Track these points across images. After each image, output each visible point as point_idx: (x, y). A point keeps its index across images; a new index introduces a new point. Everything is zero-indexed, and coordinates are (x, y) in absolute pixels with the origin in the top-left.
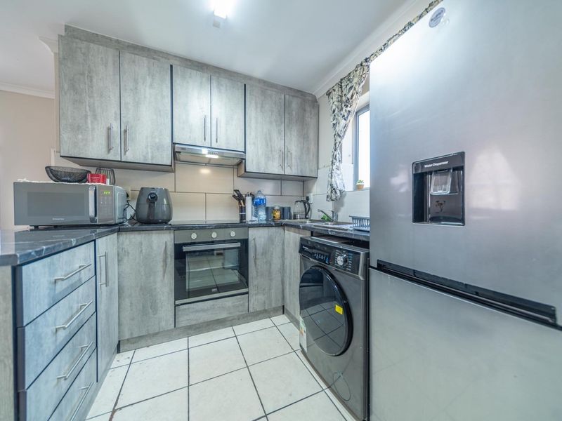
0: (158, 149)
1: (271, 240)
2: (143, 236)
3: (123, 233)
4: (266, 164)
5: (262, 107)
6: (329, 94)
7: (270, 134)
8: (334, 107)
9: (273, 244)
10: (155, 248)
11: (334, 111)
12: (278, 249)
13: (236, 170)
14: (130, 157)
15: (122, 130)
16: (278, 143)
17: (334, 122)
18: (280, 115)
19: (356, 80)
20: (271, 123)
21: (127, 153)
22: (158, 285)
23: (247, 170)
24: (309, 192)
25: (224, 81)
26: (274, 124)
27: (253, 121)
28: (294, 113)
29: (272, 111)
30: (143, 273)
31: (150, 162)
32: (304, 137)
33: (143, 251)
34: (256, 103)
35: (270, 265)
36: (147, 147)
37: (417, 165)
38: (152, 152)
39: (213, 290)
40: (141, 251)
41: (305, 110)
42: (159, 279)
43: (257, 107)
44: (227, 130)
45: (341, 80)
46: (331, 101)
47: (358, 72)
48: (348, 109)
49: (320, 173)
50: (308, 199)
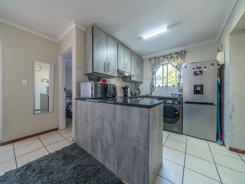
0: (115, 71)
4: (135, 78)
5: (134, 60)
6: (150, 59)
7: (135, 68)
8: (153, 64)
11: (153, 65)
13: (122, 78)
15: (107, 64)
16: (137, 71)
17: (153, 68)
19: (161, 59)
20: (136, 65)
23: (132, 80)
24: (139, 87)
25: (127, 51)
27: (133, 64)
28: (139, 62)
29: (136, 62)
31: (113, 76)
32: (141, 70)
36: (112, 70)
37: (194, 85)
41: (141, 62)
44: (128, 67)
45: (155, 57)
46: (151, 62)
47: (161, 57)
48: (159, 66)
49: (144, 81)
50: (138, 89)
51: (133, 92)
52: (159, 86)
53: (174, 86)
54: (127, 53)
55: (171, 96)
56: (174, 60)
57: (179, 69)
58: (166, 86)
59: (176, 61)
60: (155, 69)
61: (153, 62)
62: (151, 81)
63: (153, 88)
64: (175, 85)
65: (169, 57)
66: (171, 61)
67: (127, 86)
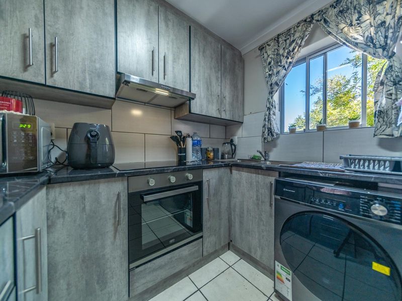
0: (99, 77)
1: (220, 180)
2: (87, 187)
3: (56, 185)
4: (207, 107)
5: (204, 52)
6: (261, 48)
7: (210, 78)
8: (269, 60)
9: (222, 184)
10: (103, 201)
11: (270, 63)
12: (226, 189)
13: (173, 112)
14: (58, 80)
15: (48, 42)
16: (216, 89)
17: (270, 73)
18: (217, 62)
19: (297, 35)
20: (211, 69)
21: (55, 75)
22: (108, 250)
23: (192, 111)
25: (171, 16)
26: (214, 70)
27: (197, 64)
28: (228, 64)
29: (212, 58)
30: (86, 238)
31: (88, 91)
32: (234, 86)
33: (87, 208)
34: (199, 46)
35: (220, 204)
36: (84, 71)
38: (91, 79)
39: (171, 241)
40: (84, 208)
41: (235, 63)
42: (109, 242)
43: (199, 52)
44: (173, 68)
45: (279, 35)
46: (265, 55)
47: (300, 28)
48: (290, 60)
49: (246, 119)
50: (232, 141)
51: (210, 149)
52: (292, 130)
53: (353, 125)
54: (170, 24)
55: (339, 166)
56: (356, 16)
57: (384, 48)
58: (320, 128)
59: (366, 17)
60: (278, 72)
61: (269, 52)
62: (266, 115)
63: (270, 139)
64: (360, 121)
65: (333, 12)
66: (342, 26)
67: (180, 132)
